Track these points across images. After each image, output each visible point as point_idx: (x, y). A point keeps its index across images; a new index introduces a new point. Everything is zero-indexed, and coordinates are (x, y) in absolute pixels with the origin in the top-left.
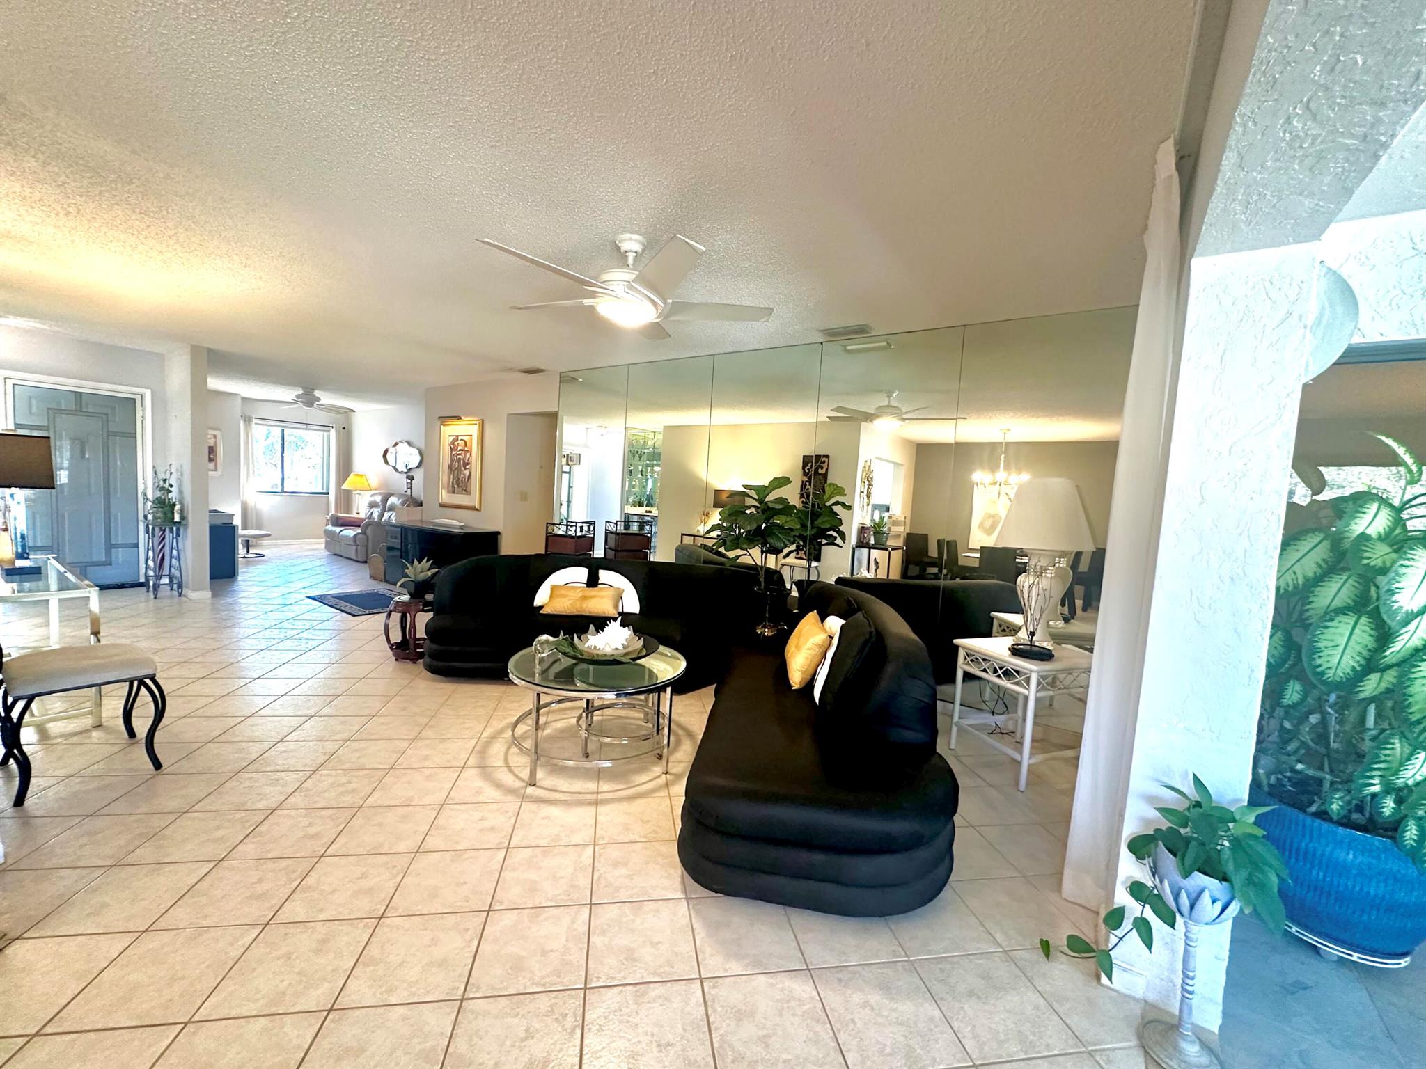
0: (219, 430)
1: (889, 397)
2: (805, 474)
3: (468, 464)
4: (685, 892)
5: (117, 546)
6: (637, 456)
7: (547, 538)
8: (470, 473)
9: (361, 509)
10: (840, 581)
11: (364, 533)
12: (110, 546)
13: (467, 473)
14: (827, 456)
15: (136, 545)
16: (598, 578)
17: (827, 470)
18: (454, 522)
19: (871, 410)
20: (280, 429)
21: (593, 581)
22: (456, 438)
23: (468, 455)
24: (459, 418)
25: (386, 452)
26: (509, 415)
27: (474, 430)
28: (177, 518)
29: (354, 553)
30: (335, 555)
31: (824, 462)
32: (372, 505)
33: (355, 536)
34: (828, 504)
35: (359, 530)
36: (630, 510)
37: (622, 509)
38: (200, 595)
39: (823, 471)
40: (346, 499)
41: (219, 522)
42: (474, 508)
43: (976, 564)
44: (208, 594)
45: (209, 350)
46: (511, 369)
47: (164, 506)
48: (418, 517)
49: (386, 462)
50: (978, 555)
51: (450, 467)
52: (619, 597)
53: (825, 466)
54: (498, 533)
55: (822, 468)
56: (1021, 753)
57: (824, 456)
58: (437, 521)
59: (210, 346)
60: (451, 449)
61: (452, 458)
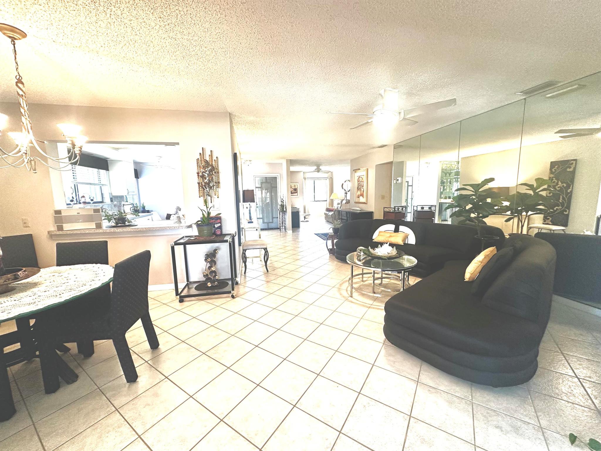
0: (298, 183)
3: (363, 186)
4: (384, 342)
5: (274, 218)
6: (448, 174)
7: (384, 213)
9: (335, 206)
11: (334, 214)
12: (273, 218)
13: (363, 190)
14: (575, 160)
15: (278, 218)
16: (399, 229)
17: (575, 167)
18: (358, 209)
20: (313, 181)
21: (397, 230)
22: (359, 177)
23: (363, 183)
24: (359, 169)
25: (343, 184)
26: (377, 166)
27: (365, 173)
28: (285, 210)
29: (331, 220)
30: (327, 221)
31: (572, 164)
32: (338, 204)
33: (332, 215)
34: (537, 191)
35: (333, 213)
36: (443, 201)
37: (438, 200)
38: (290, 232)
39: (571, 170)
40: (332, 201)
41: (295, 211)
42: (364, 203)
44: (291, 231)
45: (290, 160)
46: (374, 147)
47: (282, 206)
48: (348, 207)
49: (343, 188)
51: (358, 188)
52: (406, 237)
53: (573, 167)
54: (372, 212)
55: (570, 168)
57: (572, 160)
58: (353, 208)
59: (290, 159)
60: (358, 181)
61: (358, 185)
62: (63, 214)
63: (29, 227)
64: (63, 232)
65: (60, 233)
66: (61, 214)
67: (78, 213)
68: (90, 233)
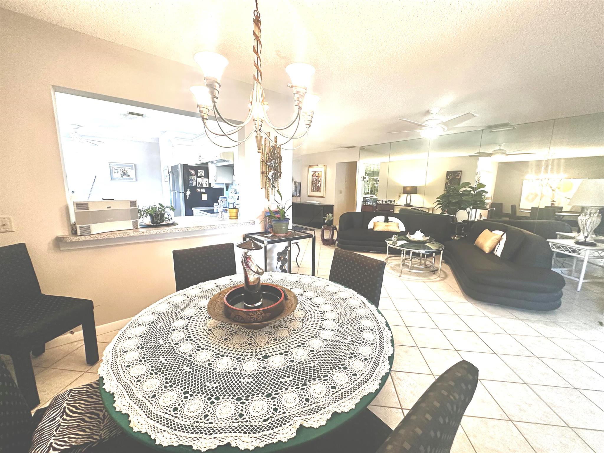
1: (500, 146)
2: (447, 179)
3: (320, 181)
8: (321, 185)
10: (464, 221)
13: (319, 184)
14: (461, 171)
16: (388, 220)
17: (461, 177)
19: (490, 152)
21: (386, 221)
22: (315, 172)
23: (320, 178)
24: (317, 165)
26: (337, 163)
27: (323, 169)
39: (459, 178)
42: (322, 197)
43: (529, 215)
46: (342, 147)
48: (299, 201)
50: (530, 211)
51: (312, 183)
52: (398, 226)
53: (460, 175)
54: (333, 205)
55: (458, 176)
56: (579, 278)
57: (459, 171)
58: (307, 202)
60: (313, 176)
61: (313, 179)
62: (91, 209)
63: (13, 232)
64: (92, 236)
65: (87, 239)
66: (87, 208)
67: (108, 207)
68: (135, 236)
